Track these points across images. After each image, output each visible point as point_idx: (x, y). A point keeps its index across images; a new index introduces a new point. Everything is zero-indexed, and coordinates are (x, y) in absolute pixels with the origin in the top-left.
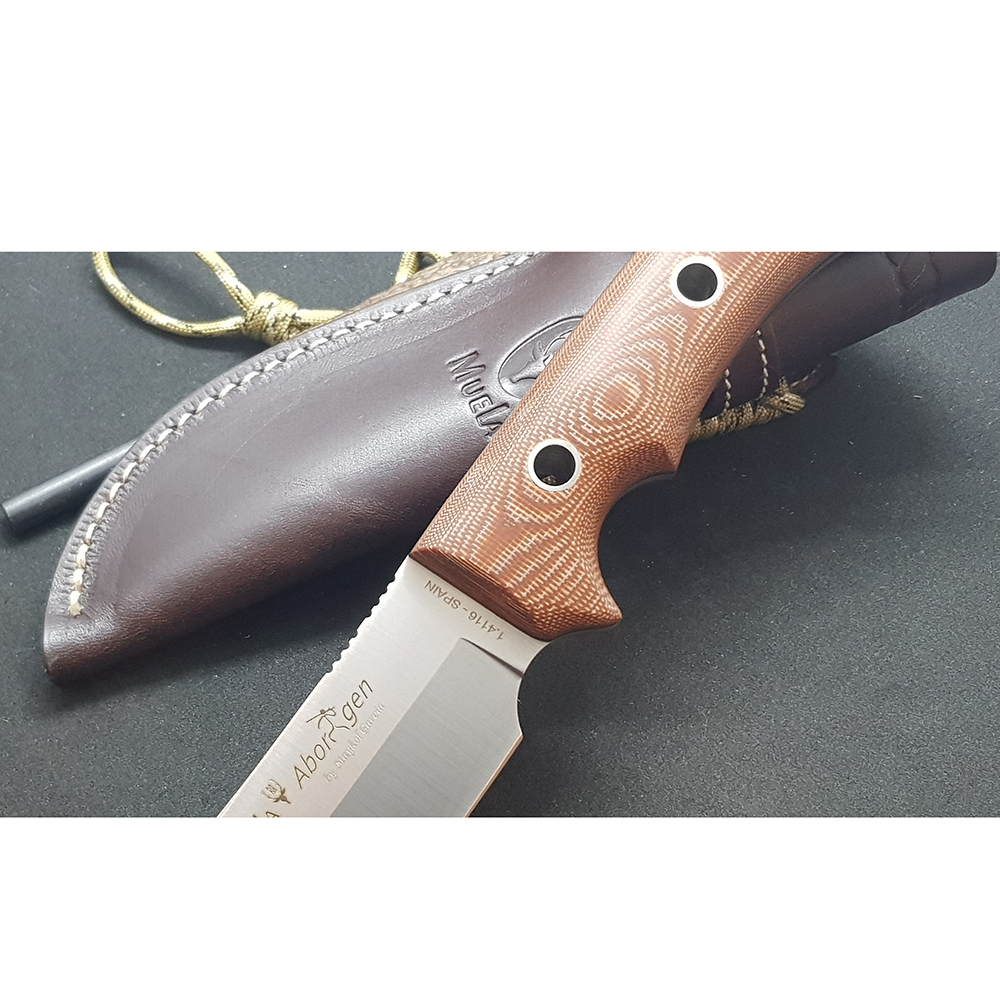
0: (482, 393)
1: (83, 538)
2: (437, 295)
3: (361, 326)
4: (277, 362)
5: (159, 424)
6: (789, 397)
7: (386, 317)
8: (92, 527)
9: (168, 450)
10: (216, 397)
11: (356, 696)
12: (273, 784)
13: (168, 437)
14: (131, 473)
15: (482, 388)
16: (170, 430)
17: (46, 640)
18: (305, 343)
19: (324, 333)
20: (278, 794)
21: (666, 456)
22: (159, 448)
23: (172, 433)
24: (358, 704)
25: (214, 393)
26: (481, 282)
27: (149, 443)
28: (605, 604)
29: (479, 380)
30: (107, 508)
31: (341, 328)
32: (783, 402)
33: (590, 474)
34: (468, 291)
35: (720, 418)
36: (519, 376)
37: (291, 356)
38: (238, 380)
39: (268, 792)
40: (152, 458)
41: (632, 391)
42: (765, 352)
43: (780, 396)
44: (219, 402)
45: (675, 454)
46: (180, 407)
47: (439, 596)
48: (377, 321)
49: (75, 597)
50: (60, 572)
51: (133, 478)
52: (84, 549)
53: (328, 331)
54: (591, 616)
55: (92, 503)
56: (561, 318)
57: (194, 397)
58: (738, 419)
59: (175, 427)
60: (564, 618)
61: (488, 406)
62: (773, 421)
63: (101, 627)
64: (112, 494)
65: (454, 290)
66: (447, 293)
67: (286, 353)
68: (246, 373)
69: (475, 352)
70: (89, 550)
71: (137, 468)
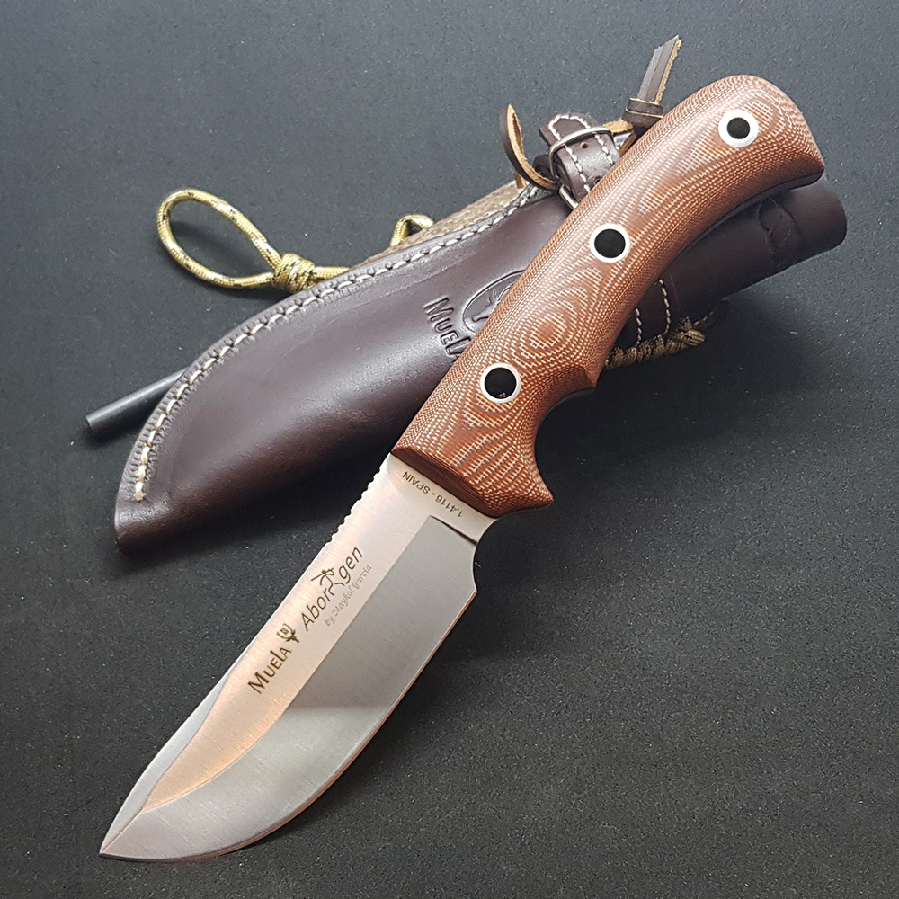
0: (450, 330)
1: (146, 442)
2: (419, 255)
3: (360, 279)
4: (295, 307)
5: (205, 354)
6: (692, 333)
7: (379, 272)
8: (153, 433)
9: (212, 375)
10: (249, 334)
11: (349, 560)
12: (286, 628)
13: (212, 364)
14: (184, 392)
15: (451, 326)
16: (213, 360)
17: (116, 519)
18: (317, 292)
19: (332, 284)
20: (289, 635)
21: (586, 376)
22: (205, 373)
23: (215, 362)
24: (351, 566)
25: (247, 330)
26: (452, 245)
27: (197, 369)
28: (540, 489)
29: (448, 319)
30: (165, 419)
31: (345, 281)
32: (687, 337)
33: (527, 389)
34: (443, 252)
35: (638, 350)
36: (478, 317)
37: (306, 302)
38: (265, 321)
39: (282, 634)
40: (199, 380)
41: (559, 327)
42: (667, 297)
43: (685, 332)
44: (251, 338)
45: (593, 375)
46: (221, 341)
47: (414, 484)
48: (373, 275)
49: (139, 486)
50: (128, 467)
51: (185, 396)
52: (146, 450)
53: (335, 283)
54: (529, 498)
55: (154, 415)
56: (511, 272)
57: (232, 334)
58: (652, 350)
59: (217, 357)
60: (508, 500)
61: (455, 340)
62: (680, 352)
63: (159, 509)
64: (169, 408)
65: (431, 251)
66: (426, 254)
67: (303, 300)
68: (272, 315)
69: (446, 299)
70: (151, 451)
71: (188, 388)
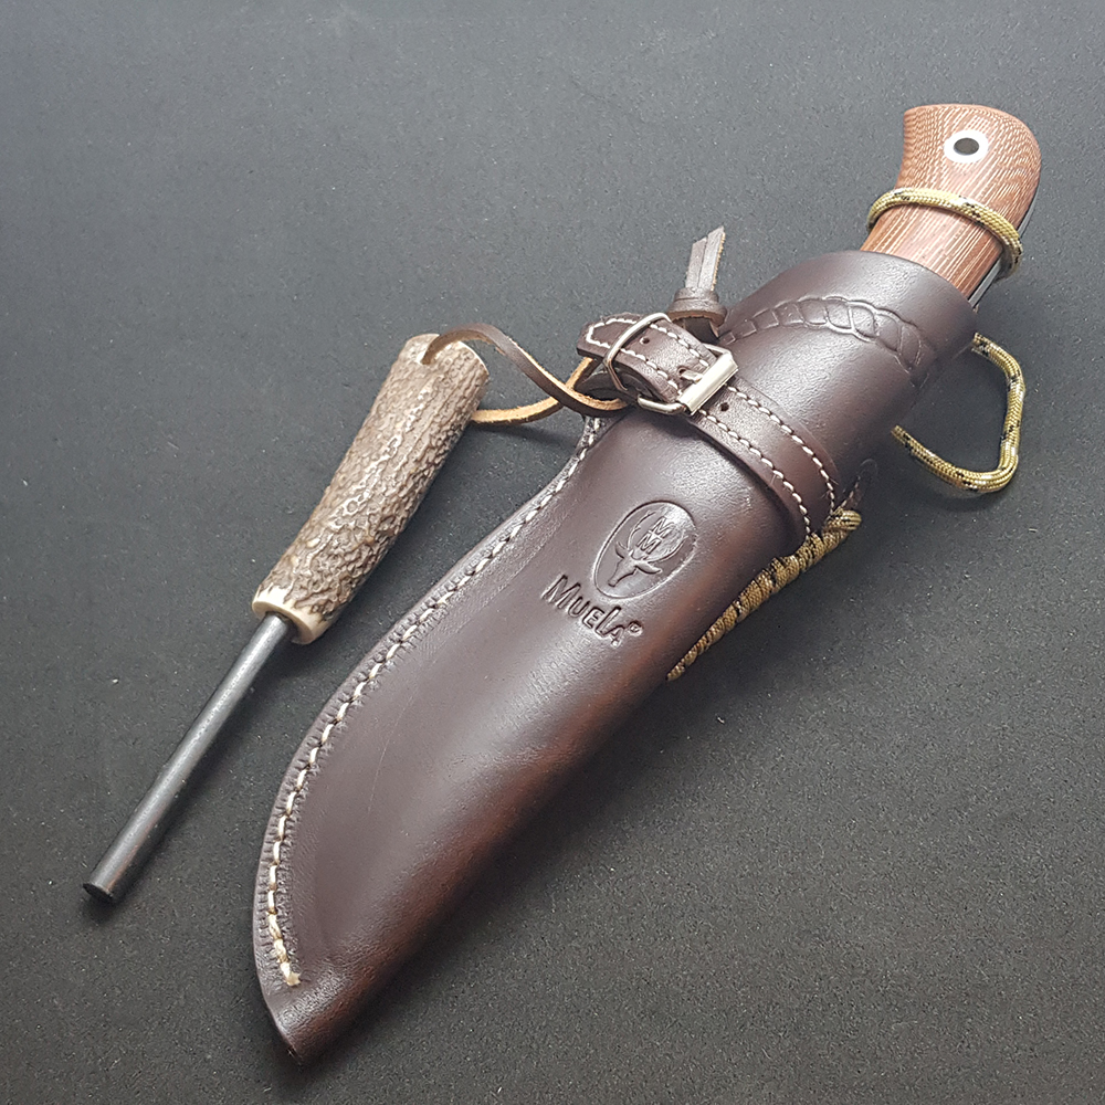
0: (590, 608)
1: (267, 909)
3: (442, 600)
4: (378, 665)
5: (292, 769)
6: (847, 515)
7: (462, 583)
8: (270, 895)
9: (311, 790)
10: (335, 722)
13: (306, 779)
14: (286, 828)
15: (588, 603)
16: (304, 772)
17: (279, 1025)
18: (396, 636)
19: (410, 620)
22: (302, 792)
23: (308, 773)
25: (331, 718)
27: (289, 793)
29: (581, 598)
30: (277, 870)
31: (425, 610)
32: (845, 521)
34: (526, 530)
35: (797, 556)
36: (618, 577)
37: (390, 654)
38: (348, 697)
40: (299, 804)
42: (823, 468)
43: (839, 516)
44: (340, 725)
46: (304, 745)
48: (455, 590)
49: (285, 968)
50: (259, 952)
51: (288, 831)
52: (272, 919)
53: (413, 617)
55: (261, 871)
56: (627, 513)
57: (313, 731)
58: (812, 552)
59: (308, 766)
61: (602, 617)
62: (841, 544)
63: (328, 989)
64: (276, 856)
65: (513, 535)
66: (508, 540)
67: (384, 654)
68: (354, 688)
69: (564, 577)
70: (278, 917)
71: (289, 819)
